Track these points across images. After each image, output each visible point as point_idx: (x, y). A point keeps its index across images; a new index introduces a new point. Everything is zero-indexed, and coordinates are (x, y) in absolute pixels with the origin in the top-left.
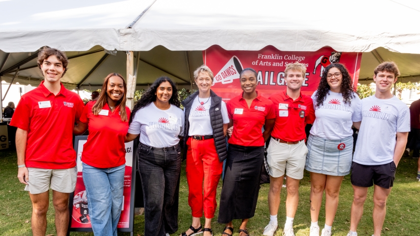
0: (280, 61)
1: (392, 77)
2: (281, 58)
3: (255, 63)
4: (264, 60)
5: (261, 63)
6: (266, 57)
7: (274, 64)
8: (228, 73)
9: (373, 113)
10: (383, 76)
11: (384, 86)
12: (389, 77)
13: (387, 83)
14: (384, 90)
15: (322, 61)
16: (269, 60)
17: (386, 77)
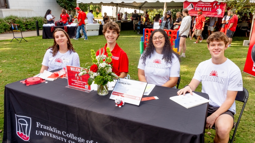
0: (203, 4)
1: (222, 45)
2: (204, 3)
3: (197, 5)
4: (199, 4)
5: (199, 5)
6: (200, 3)
7: (202, 5)
8: (190, 7)
9: (212, 78)
10: (214, 45)
11: (216, 54)
12: (219, 45)
13: (219, 50)
14: (218, 57)
15: (215, 4)
16: (201, 4)
17: (217, 46)
